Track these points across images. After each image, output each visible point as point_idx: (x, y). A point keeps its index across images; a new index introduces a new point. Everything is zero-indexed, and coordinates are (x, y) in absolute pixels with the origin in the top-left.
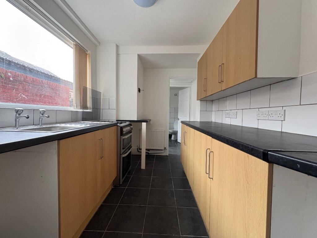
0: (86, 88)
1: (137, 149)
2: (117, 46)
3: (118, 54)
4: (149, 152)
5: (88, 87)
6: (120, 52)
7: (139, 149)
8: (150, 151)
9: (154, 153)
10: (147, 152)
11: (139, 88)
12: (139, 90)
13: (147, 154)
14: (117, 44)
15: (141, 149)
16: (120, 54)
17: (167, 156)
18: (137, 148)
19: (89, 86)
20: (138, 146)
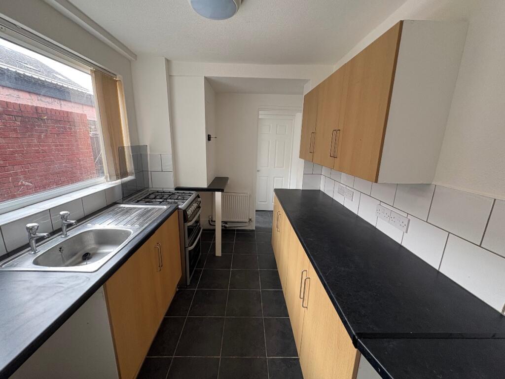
0: (123, 148)
1: (209, 221)
2: (168, 62)
3: (170, 76)
4: (226, 225)
5: (125, 145)
6: (174, 73)
7: (212, 222)
8: (228, 223)
9: (235, 227)
10: (223, 225)
11: (209, 135)
12: (209, 138)
13: (223, 228)
14: (167, 58)
15: (215, 221)
16: (173, 76)
17: (253, 231)
18: (208, 219)
19: (126, 143)
20: (210, 217)
